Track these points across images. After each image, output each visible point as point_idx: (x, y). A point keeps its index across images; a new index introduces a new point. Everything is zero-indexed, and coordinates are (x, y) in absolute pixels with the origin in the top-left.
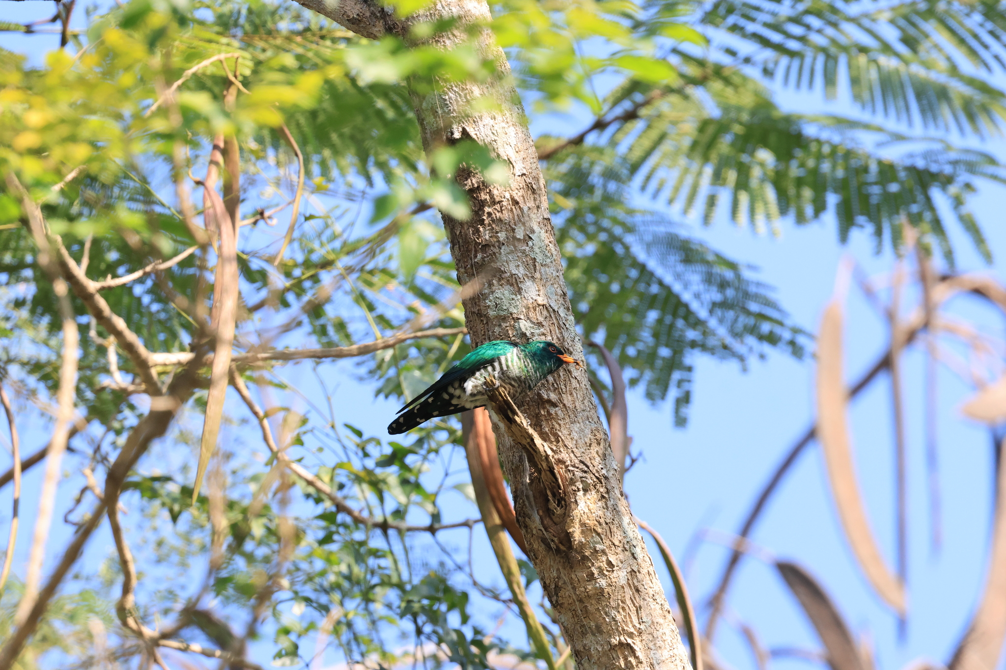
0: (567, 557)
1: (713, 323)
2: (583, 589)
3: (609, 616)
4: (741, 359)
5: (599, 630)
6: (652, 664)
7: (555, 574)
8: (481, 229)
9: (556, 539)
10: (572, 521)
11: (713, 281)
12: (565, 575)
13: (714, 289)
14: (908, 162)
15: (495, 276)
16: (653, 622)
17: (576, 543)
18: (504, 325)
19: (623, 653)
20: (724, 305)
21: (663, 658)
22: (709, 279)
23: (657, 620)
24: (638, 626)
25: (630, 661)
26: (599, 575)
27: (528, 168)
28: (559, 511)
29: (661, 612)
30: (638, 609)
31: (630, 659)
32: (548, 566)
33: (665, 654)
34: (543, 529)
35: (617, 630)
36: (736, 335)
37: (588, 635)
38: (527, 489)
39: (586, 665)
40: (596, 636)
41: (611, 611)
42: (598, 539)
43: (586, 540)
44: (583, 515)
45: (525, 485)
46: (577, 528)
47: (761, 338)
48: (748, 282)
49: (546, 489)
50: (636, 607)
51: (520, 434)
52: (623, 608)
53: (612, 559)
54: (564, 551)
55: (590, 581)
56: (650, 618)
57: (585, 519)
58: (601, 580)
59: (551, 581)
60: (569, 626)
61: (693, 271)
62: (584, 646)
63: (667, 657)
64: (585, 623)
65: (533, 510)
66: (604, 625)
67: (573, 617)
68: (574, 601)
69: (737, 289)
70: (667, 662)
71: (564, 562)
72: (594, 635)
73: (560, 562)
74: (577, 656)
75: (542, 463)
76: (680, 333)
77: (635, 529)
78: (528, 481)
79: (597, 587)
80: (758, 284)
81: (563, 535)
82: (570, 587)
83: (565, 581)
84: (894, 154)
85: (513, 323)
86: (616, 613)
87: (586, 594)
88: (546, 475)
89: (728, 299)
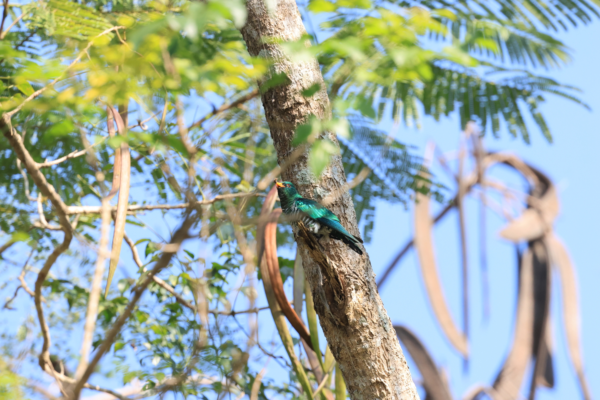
0: (346, 330)
1: (388, 181)
2: (355, 349)
3: (370, 365)
4: (404, 202)
5: (364, 374)
6: (396, 394)
7: (338, 340)
8: (293, 133)
9: (339, 319)
10: (349, 308)
11: (389, 156)
12: (344, 341)
13: (389, 161)
14: (504, 84)
15: (301, 161)
16: (396, 369)
17: (351, 321)
18: (307, 190)
19: (378, 388)
20: (395, 170)
21: (403, 391)
22: (386, 155)
23: (399, 368)
24: (387, 371)
25: (383, 392)
26: (364, 341)
27: (321, 95)
28: (340, 302)
29: (401, 363)
30: (388, 361)
31: (383, 391)
32: (333, 335)
33: (404, 388)
34: (331, 313)
35: (375, 374)
36: (401, 188)
37: (357, 377)
38: (321, 289)
39: (356, 395)
40: (362, 378)
41: (372, 362)
42: (364, 319)
43: (356, 320)
44: (355, 304)
45: (320, 287)
46: (352, 312)
47: (417, 190)
48: (410, 157)
49: (333, 289)
50: (386, 360)
51: (318, 256)
52: (379, 361)
53: (372, 331)
54: (344, 327)
55: (359, 344)
56: (395, 366)
57: (357, 307)
58: (366, 344)
59: (335, 345)
60: (346, 371)
61: (376, 150)
62: (355, 383)
63: (404, 390)
64: (356, 369)
65: (325, 301)
66: (367, 371)
67: (349, 366)
68: (349, 356)
69: (403, 161)
70: (404, 393)
71: (343, 333)
72: (361, 377)
73: (341, 333)
74: (350, 389)
75: (331, 273)
76: (368, 187)
77: (385, 313)
78: (322, 284)
79: (363, 348)
80: (417, 157)
81: (343, 317)
82: (347, 348)
83: (344, 344)
84: (496, 79)
85: (312, 189)
86: (375, 364)
87: (356, 352)
88: (333, 280)
89: (397, 167)
